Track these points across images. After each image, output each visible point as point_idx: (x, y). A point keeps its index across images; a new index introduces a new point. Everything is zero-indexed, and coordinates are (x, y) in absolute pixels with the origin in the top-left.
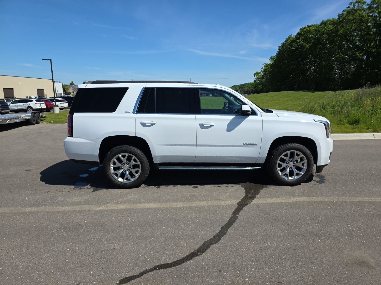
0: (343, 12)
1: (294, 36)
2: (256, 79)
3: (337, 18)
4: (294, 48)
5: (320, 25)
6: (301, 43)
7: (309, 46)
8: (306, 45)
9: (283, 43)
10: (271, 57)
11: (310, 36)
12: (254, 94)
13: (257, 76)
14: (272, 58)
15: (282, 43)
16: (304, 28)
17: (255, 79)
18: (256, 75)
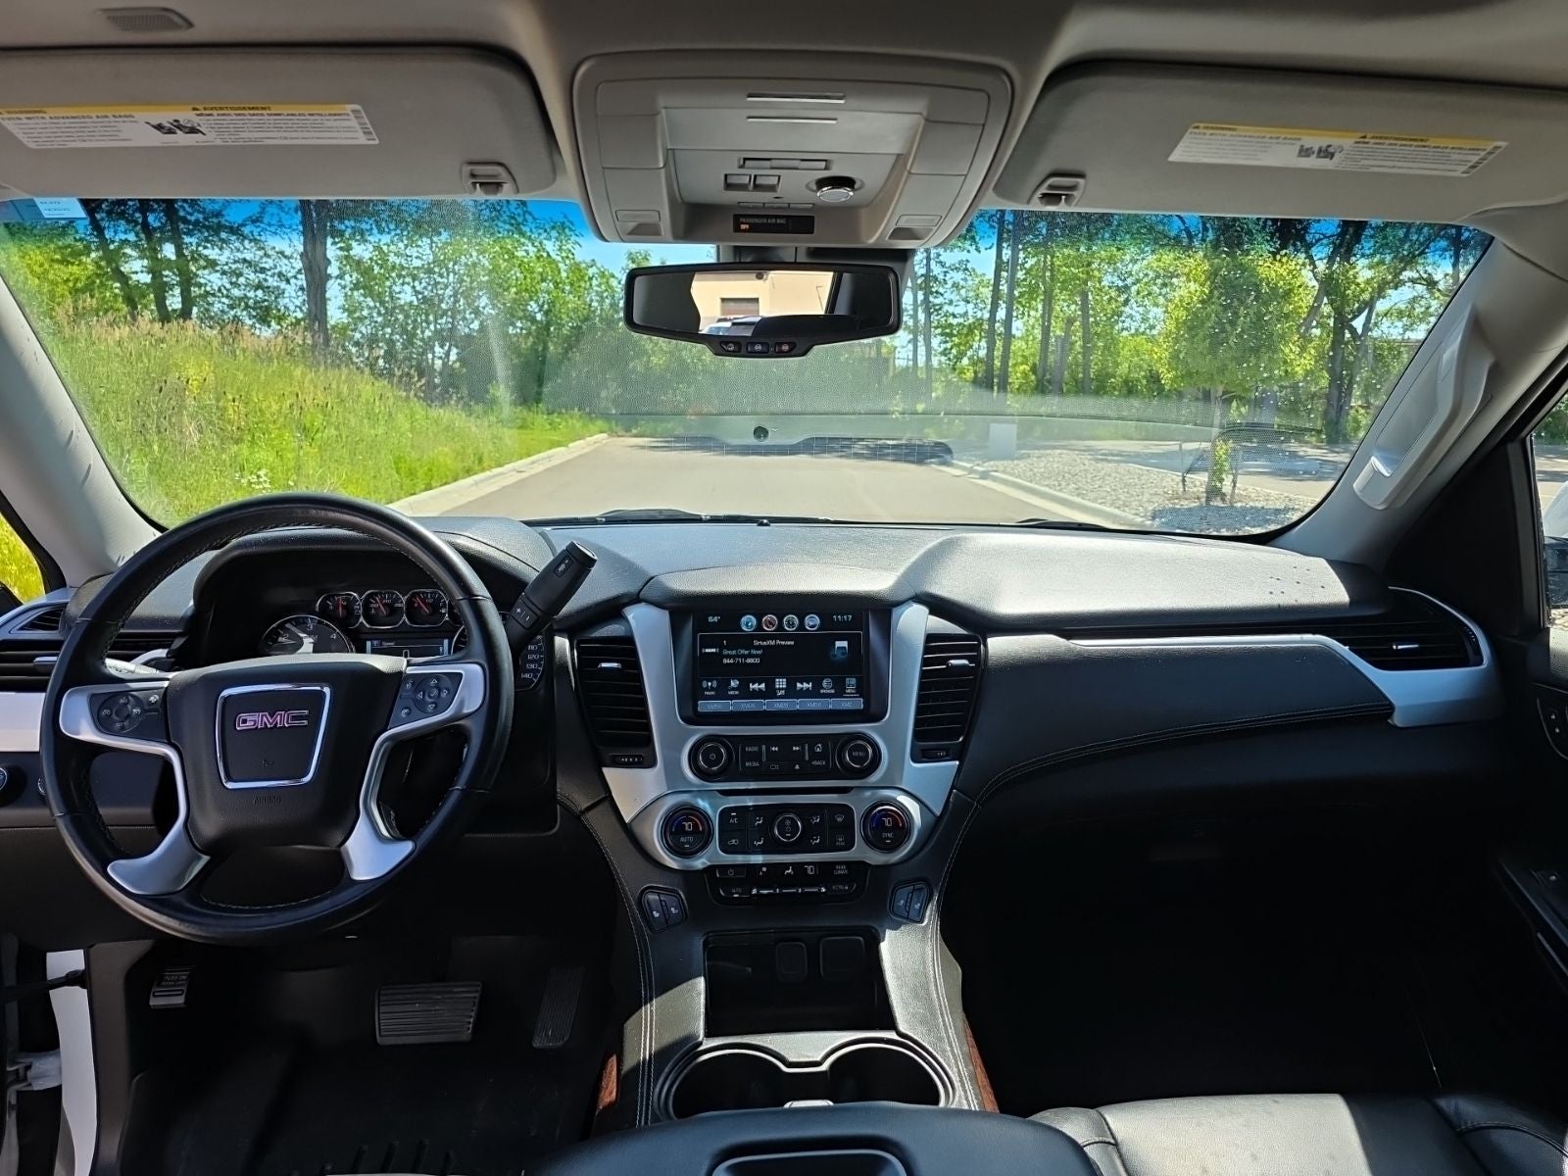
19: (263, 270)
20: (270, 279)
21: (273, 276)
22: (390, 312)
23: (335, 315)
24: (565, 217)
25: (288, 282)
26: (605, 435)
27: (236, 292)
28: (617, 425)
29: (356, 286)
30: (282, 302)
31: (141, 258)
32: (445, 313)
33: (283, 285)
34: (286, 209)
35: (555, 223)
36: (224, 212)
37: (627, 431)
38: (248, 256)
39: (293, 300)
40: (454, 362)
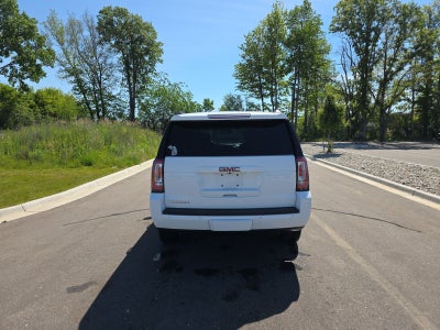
19: (120, 106)
20: (122, 108)
22: (149, 115)
25: (126, 109)
29: (141, 109)
30: (125, 113)
31: (94, 104)
36: (112, 93)
38: (118, 103)
39: (127, 112)
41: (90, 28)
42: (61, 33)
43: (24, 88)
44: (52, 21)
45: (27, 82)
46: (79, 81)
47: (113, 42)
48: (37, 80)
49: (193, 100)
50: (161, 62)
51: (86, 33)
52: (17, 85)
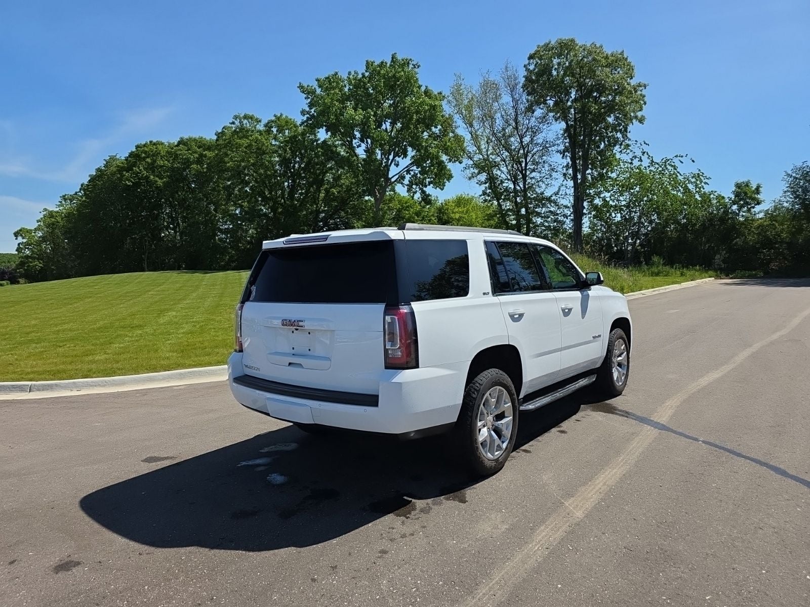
0: (223, 129)
1: (123, 158)
2: (21, 246)
3: (215, 138)
4: (130, 184)
5: (176, 144)
6: (144, 174)
7: (164, 182)
8: (157, 179)
9: (99, 168)
10: (64, 196)
11: (160, 162)
12: (18, 283)
13: (23, 238)
14: (65, 200)
15: (96, 169)
16: (144, 146)
17: (19, 244)
18: (21, 235)
19: (557, 214)
20: (560, 218)
21: (561, 216)
22: (609, 227)
23: (586, 229)
24: (699, 170)
25: (567, 218)
26: (713, 278)
27: (546, 224)
28: (721, 273)
29: (595, 217)
30: (565, 226)
31: (513, 215)
32: (635, 224)
33: (565, 220)
34: (568, 187)
35: (695, 174)
36: (545, 192)
37: (727, 276)
38: (552, 209)
39: (569, 225)
40: (638, 246)
41: (513, 90)
42: (469, 108)
43: (426, 199)
44: (457, 92)
45: (429, 190)
46: (492, 180)
47: (551, 103)
48: (441, 186)
49: (707, 189)
50: (641, 121)
51: (506, 99)
52: (418, 196)
